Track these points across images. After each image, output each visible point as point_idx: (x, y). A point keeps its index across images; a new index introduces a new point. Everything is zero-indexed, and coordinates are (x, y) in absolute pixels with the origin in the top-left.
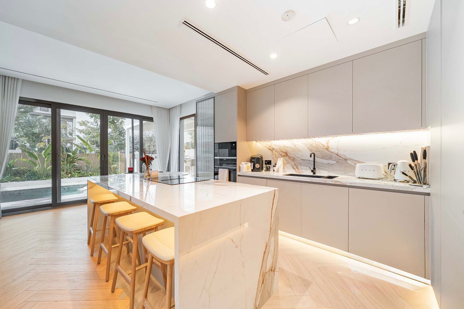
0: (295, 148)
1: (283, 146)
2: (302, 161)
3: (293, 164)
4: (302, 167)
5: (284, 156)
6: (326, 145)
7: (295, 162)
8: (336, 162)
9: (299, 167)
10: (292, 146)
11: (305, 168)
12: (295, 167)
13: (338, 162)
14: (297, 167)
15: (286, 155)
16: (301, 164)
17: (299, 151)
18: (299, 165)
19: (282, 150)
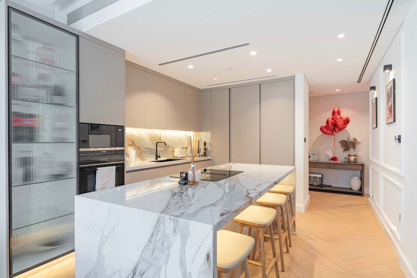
0: (141, 138)
1: (130, 134)
2: (145, 150)
3: (139, 153)
4: (146, 155)
5: (131, 145)
6: (159, 136)
7: (141, 150)
8: (164, 149)
9: (143, 155)
10: (138, 135)
11: (148, 155)
12: (140, 155)
13: (165, 149)
14: (142, 156)
15: (133, 144)
16: (145, 152)
17: (144, 140)
18: (143, 153)
19: (129, 139)
